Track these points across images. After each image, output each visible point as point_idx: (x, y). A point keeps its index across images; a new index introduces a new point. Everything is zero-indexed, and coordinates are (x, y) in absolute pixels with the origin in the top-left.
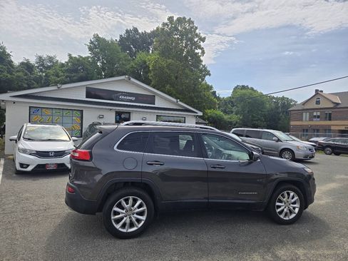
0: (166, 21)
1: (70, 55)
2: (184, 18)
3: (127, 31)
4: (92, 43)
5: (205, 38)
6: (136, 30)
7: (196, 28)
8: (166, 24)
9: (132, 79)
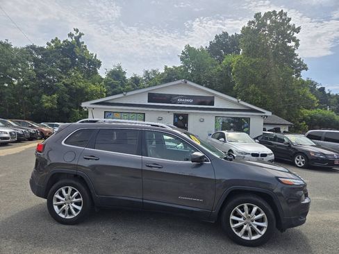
0: (253, 19)
1: (166, 67)
2: (274, 12)
3: (217, 37)
4: (183, 53)
5: (299, 28)
6: (225, 34)
7: (290, 19)
8: (253, 22)
9: (189, 83)
